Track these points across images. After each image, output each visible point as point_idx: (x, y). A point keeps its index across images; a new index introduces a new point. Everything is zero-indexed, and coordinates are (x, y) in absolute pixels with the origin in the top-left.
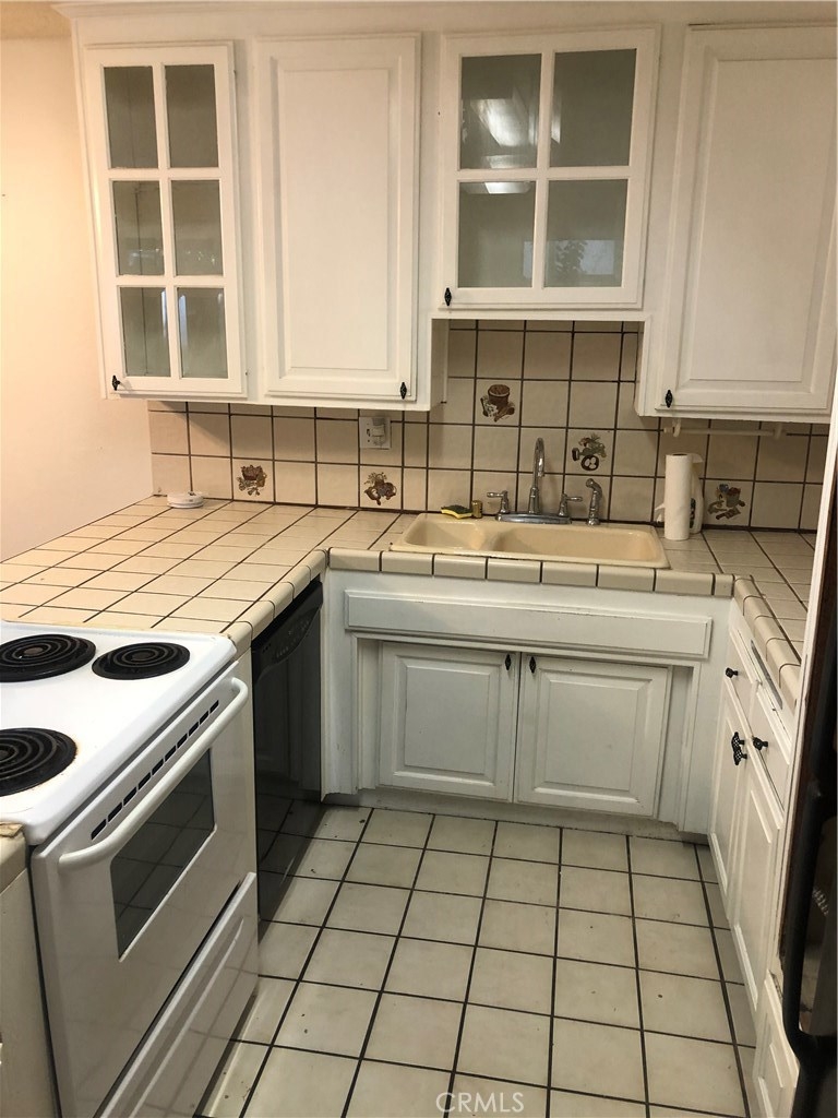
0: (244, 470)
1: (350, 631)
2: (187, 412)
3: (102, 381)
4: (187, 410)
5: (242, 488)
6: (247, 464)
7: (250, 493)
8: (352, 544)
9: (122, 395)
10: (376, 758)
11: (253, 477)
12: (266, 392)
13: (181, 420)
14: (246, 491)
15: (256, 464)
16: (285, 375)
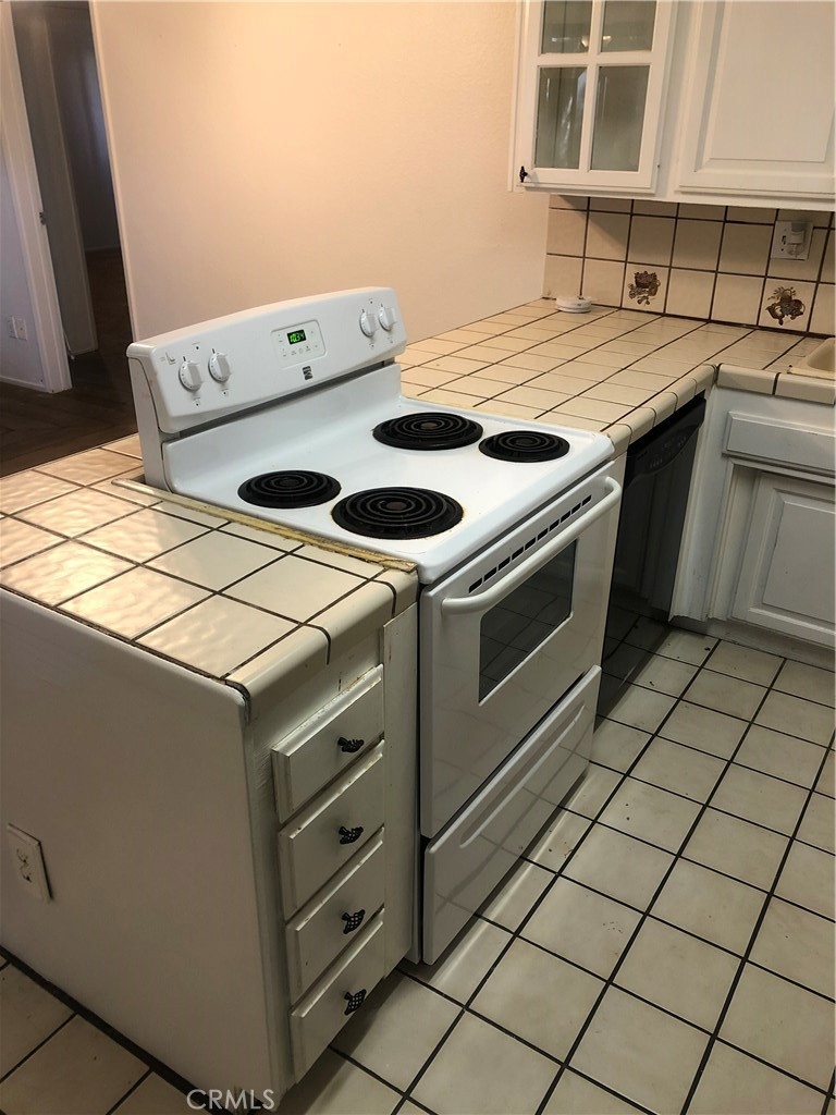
0: (638, 276)
1: (727, 456)
2: (588, 210)
3: (510, 173)
4: (588, 207)
5: (632, 295)
6: (641, 270)
7: (639, 302)
8: (744, 363)
9: (527, 188)
10: (733, 591)
11: (645, 284)
12: (677, 188)
13: (579, 218)
14: (636, 299)
15: (650, 270)
16: (700, 168)
